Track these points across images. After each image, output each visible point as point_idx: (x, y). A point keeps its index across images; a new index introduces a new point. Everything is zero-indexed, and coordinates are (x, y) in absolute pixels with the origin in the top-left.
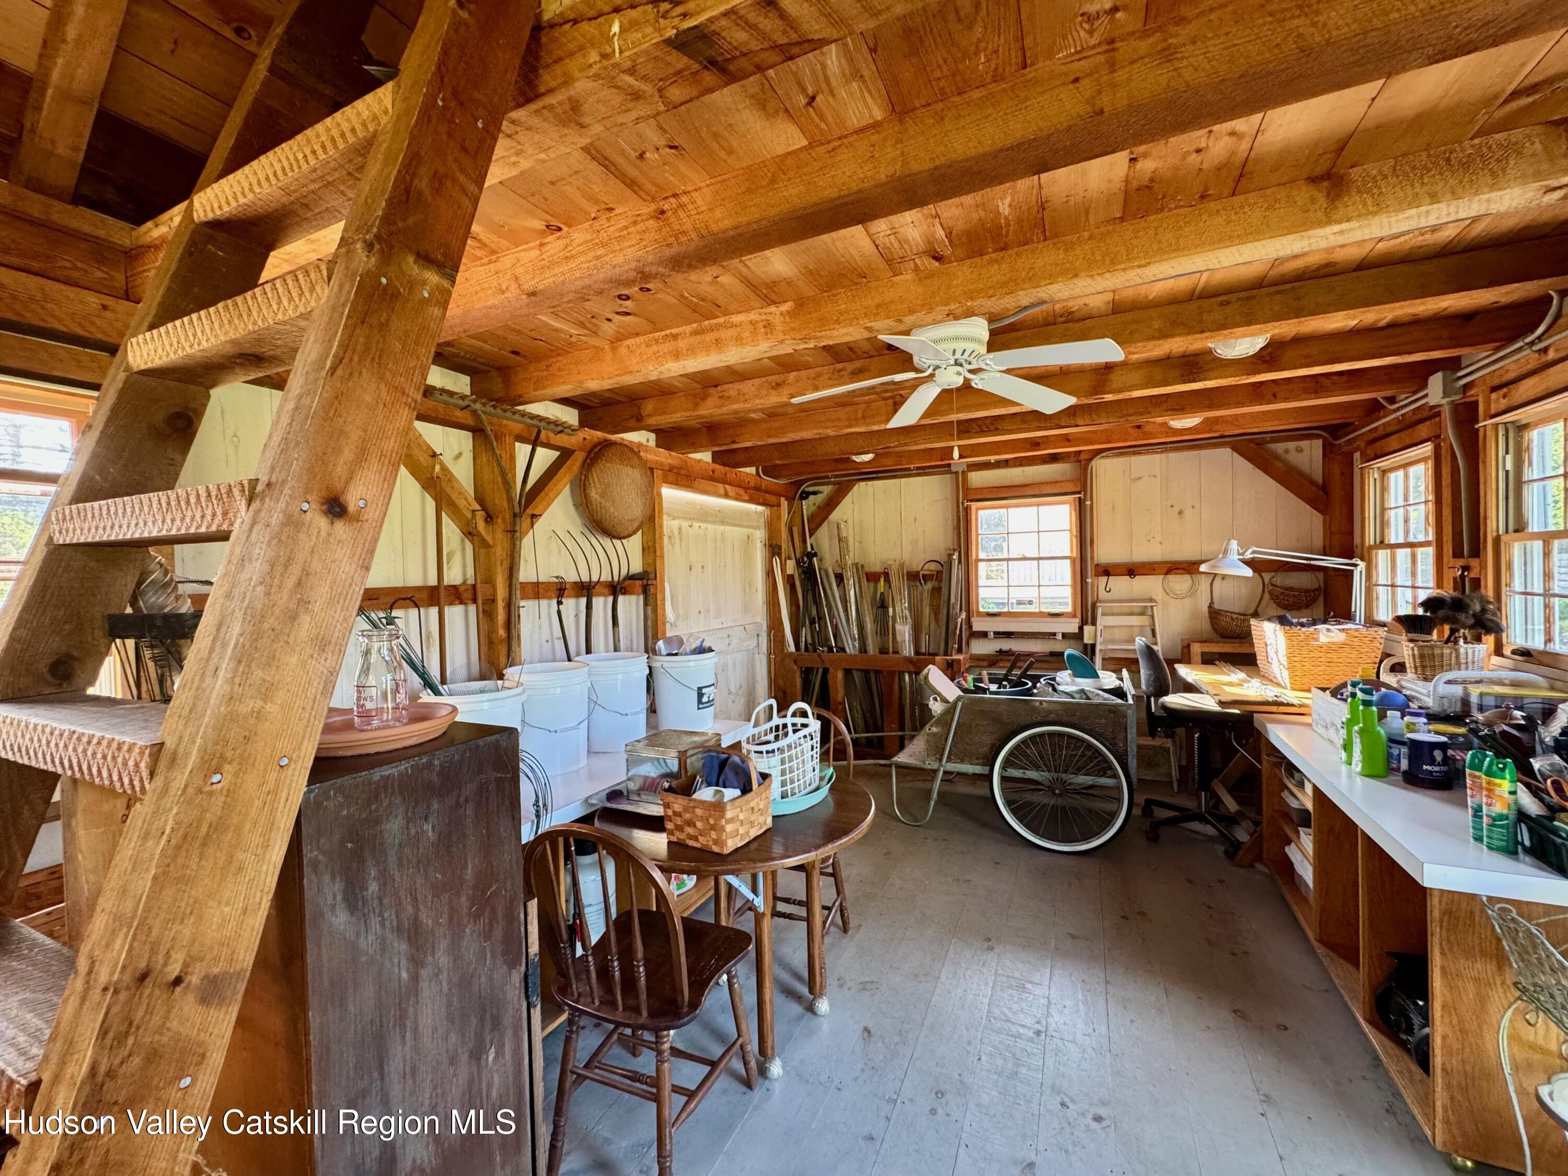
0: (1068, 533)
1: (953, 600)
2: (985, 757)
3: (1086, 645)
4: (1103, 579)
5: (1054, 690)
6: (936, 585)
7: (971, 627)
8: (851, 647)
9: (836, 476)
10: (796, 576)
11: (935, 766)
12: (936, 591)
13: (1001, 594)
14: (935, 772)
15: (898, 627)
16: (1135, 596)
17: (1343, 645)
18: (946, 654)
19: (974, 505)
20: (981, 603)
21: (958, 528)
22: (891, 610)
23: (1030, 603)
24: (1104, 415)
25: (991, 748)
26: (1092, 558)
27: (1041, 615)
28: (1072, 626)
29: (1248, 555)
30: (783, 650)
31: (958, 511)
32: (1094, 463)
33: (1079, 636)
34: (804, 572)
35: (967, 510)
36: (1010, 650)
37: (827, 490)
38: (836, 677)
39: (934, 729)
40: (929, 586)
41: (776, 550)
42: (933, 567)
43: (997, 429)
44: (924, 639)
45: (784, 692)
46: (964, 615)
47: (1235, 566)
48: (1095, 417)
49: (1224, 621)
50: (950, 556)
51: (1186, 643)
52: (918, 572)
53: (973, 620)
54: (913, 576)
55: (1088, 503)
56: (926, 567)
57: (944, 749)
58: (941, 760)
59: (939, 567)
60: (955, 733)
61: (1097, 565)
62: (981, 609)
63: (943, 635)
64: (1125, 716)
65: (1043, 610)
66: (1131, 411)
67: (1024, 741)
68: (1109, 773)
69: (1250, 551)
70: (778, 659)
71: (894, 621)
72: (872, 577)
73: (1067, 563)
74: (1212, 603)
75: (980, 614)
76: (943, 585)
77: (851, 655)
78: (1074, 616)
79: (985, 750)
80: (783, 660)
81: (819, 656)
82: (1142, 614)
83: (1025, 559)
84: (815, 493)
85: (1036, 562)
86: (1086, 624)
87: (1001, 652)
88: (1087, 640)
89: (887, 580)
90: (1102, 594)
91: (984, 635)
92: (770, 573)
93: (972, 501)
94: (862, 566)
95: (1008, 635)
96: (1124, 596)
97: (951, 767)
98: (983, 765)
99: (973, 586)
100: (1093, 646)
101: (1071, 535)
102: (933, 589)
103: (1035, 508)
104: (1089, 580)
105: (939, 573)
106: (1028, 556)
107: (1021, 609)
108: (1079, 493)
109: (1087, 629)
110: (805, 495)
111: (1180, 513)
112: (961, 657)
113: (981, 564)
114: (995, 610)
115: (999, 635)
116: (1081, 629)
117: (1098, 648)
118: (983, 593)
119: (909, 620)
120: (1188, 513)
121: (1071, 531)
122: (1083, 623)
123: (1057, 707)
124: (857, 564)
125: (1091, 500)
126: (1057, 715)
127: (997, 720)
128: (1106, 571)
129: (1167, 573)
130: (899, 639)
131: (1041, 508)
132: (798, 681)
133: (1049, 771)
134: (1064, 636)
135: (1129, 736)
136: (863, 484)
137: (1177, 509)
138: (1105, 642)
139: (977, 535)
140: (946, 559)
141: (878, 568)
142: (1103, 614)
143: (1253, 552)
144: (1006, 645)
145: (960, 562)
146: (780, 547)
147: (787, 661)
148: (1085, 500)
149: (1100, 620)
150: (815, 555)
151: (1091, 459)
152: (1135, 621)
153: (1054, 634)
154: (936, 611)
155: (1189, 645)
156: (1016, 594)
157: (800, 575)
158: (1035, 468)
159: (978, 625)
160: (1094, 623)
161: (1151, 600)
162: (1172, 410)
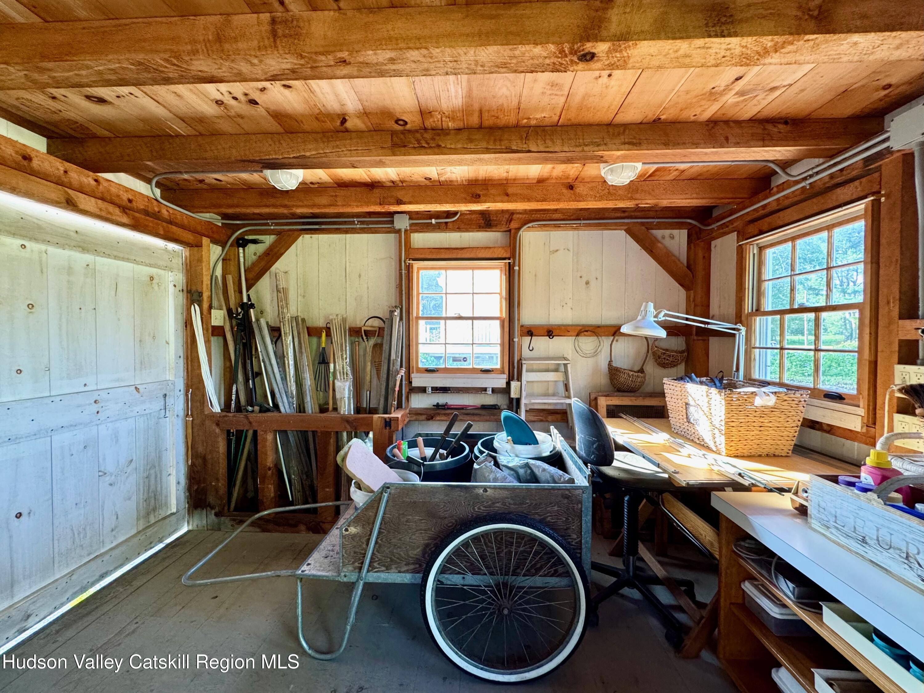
0: (498, 296)
1: (393, 356)
2: (417, 561)
3: (511, 400)
4: (527, 339)
5: (497, 464)
6: (379, 341)
7: (411, 383)
8: (285, 407)
9: (277, 224)
10: (227, 328)
11: (353, 577)
12: (378, 347)
13: (438, 350)
14: (351, 586)
15: (338, 384)
16: (551, 354)
17: (773, 409)
18: (385, 412)
19: (416, 265)
20: (420, 358)
21: (400, 286)
22: (332, 366)
23: (465, 359)
24: (559, 142)
25: (424, 552)
26: (519, 320)
27: (473, 371)
28: (500, 382)
29: (661, 318)
30: (202, 411)
31: (401, 269)
32: (521, 232)
33: (507, 390)
34: (238, 325)
35: (409, 268)
36: (446, 404)
37: (269, 240)
38: (265, 440)
39: (353, 530)
40: (372, 342)
41: (195, 296)
42: (376, 323)
43: (439, 146)
44: (365, 395)
45: (204, 459)
46: (403, 372)
47: (651, 327)
48: (549, 142)
49: (623, 378)
50: (392, 312)
51: (593, 396)
52: (361, 328)
53: (412, 375)
54: (355, 332)
55: (516, 268)
56: (370, 322)
57: (364, 556)
58: (360, 569)
59: (381, 324)
60: (379, 533)
61: (522, 326)
62: (420, 365)
63: (383, 392)
64: (580, 502)
65: (475, 367)
66: (587, 141)
67: (465, 544)
68: (561, 570)
69: (662, 314)
70: (197, 422)
71: (335, 377)
72: (313, 332)
73: (497, 323)
74: (611, 361)
75: (419, 370)
76: (385, 341)
77: (287, 415)
78: (503, 372)
79: (416, 552)
80: (203, 423)
81: (247, 417)
82: (556, 370)
83: (460, 318)
84: (255, 242)
85: (470, 321)
86: (513, 379)
87: (438, 406)
88: (514, 394)
89: (328, 335)
90: (526, 352)
91: (423, 390)
92: (188, 324)
93: (414, 260)
94: (303, 320)
95: (444, 390)
96: (543, 354)
97: (374, 577)
98: (415, 571)
99: (413, 343)
100: (518, 400)
101: (501, 299)
102: (375, 345)
103: (470, 271)
104: (516, 340)
105: (381, 329)
106: (463, 315)
107: (455, 365)
108: (509, 259)
109: (514, 385)
110: (242, 243)
111: (587, 283)
112: (398, 414)
113: (422, 323)
114: (432, 366)
115: (436, 390)
116: (508, 384)
117: (523, 402)
118: (422, 349)
119: (351, 376)
120: (593, 283)
121: (500, 294)
122: (510, 379)
123: (505, 493)
124: (296, 318)
125: (519, 266)
126: (504, 504)
127: (431, 514)
128: (530, 332)
129: (577, 335)
130: (338, 396)
131: (476, 272)
132: (222, 447)
133: (492, 574)
134: (494, 390)
135: (584, 526)
136: (307, 236)
137: (584, 280)
138: (528, 396)
139: (418, 294)
140: (387, 316)
141: (320, 323)
142: (527, 371)
143: (666, 315)
144: (442, 399)
145: (401, 319)
146: (200, 294)
147: (207, 423)
148: (514, 265)
149: (526, 376)
150: (252, 306)
151: (519, 229)
152: (551, 376)
153: (485, 389)
154: (377, 367)
155: (596, 399)
156: (452, 350)
157: (232, 328)
158: (471, 234)
159: (418, 381)
160: (519, 379)
161: (565, 359)
162: (629, 143)
